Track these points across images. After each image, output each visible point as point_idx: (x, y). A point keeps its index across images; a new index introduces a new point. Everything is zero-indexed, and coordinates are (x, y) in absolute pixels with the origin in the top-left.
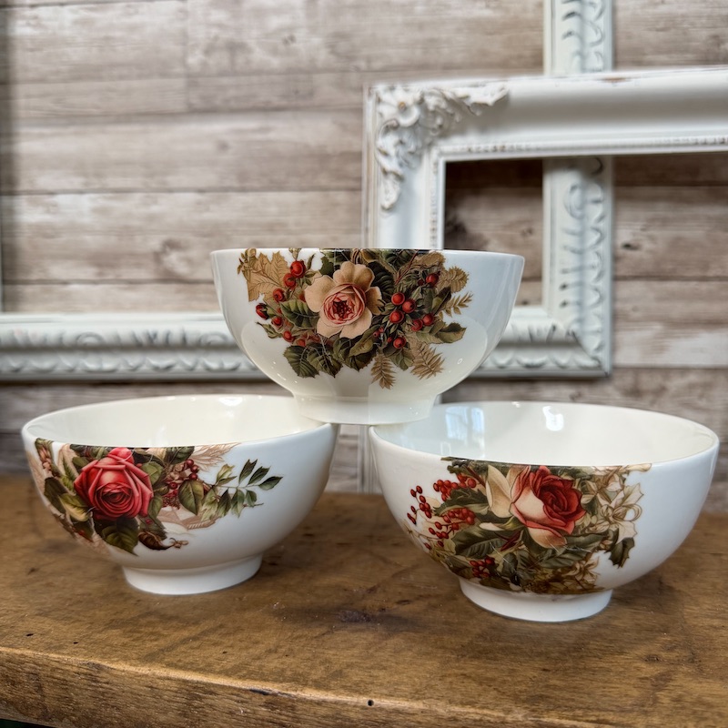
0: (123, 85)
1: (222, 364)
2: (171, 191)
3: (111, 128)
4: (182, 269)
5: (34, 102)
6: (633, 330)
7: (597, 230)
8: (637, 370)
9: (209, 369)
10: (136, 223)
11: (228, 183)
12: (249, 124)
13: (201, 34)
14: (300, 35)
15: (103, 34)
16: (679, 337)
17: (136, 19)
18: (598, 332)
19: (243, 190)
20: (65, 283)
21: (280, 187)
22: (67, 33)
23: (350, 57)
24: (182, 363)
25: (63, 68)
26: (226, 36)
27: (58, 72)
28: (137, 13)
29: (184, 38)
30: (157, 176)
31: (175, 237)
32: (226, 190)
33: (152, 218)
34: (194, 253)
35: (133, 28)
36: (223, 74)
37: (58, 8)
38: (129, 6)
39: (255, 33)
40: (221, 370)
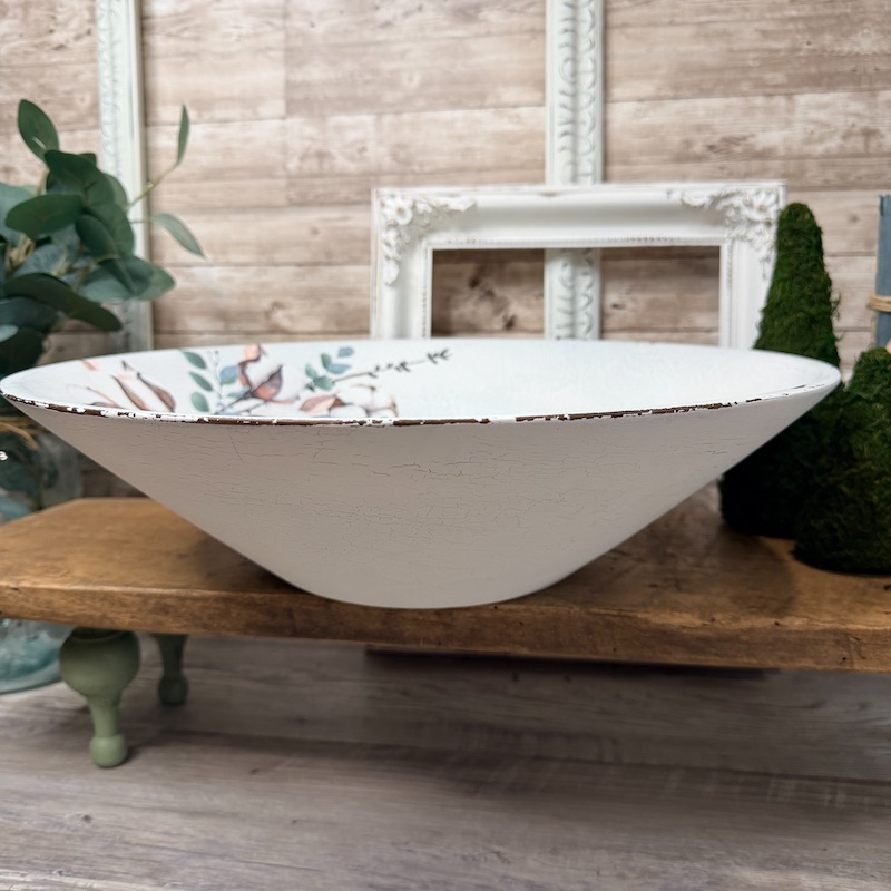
0: (239, 184)
2: (276, 264)
3: (231, 217)
4: (285, 323)
7: (585, 295)
10: (252, 289)
11: (319, 259)
12: (333, 214)
13: (298, 146)
14: (371, 145)
15: (225, 145)
17: (249, 134)
19: (329, 264)
23: (406, 163)
26: (316, 147)
28: (250, 129)
29: (285, 149)
30: (267, 254)
31: (280, 299)
32: (318, 264)
33: (263, 285)
35: (247, 141)
36: (313, 176)
38: (244, 124)
39: (337, 144)
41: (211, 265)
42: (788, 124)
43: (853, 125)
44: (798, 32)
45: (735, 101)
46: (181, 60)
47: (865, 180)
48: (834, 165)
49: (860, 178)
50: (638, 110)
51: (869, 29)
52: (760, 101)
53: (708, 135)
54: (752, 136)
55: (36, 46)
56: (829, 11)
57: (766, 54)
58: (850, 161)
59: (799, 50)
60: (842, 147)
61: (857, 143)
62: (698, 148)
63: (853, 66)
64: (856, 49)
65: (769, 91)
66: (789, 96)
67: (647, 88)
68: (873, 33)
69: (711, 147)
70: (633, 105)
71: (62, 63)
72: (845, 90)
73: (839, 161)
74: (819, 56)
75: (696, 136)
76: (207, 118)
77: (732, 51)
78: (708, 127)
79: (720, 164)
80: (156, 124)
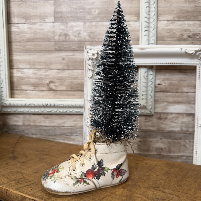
0: (39, 43)
1: (63, 111)
2: (51, 69)
3: (36, 54)
4: (54, 88)
5: (18, 47)
6: (160, 104)
7: (151, 81)
8: (160, 113)
9: (60, 112)
10: (43, 77)
11: (64, 68)
12: (70, 53)
13: (58, 32)
14: (82, 32)
15: (34, 31)
16: (171, 106)
17: (42, 27)
18: (151, 105)
19: (68, 69)
20: (26, 90)
21: (77, 69)
22: (26, 30)
23: (94, 38)
24: (54, 110)
25: (25, 39)
26: (64, 32)
27: (24, 40)
28: (42, 26)
29: (54, 32)
30: (48, 66)
31: (52, 80)
32: (64, 69)
33: (47, 75)
34: (57, 84)
35: (42, 30)
36: (63, 41)
37: (23, 24)
38: (41, 24)
39: (71, 32)
40: (63, 112)
41: (30, 69)
45: (197, 22)
46: (20, 3)
50: (167, 24)
53: (188, 32)
62: (185, 37)
67: (170, 17)
69: (189, 36)
70: (166, 22)
75: (185, 33)
76: (28, 22)
77: (196, 6)
78: (189, 30)
79: (192, 41)
80: (12, 24)
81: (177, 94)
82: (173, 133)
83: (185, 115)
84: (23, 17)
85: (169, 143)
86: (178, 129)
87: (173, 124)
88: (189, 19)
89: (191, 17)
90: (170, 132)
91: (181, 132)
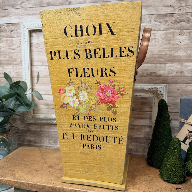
20: (43, 108)
41: (45, 95)
42: (164, 70)
43: (178, 70)
44: (166, 51)
45: (153, 65)
46: (39, 53)
47: (181, 82)
48: (174, 79)
49: (180, 81)
51: (182, 50)
52: (158, 65)
53: (147, 72)
54: (157, 72)
55: (9, 49)
56: (173, 47)
57: (160, 55)
58: (177, 78)
59: (167, 54)
60: (176, 75)
61: (179, 74)
62: (145, 74)
63: (178, 58)
64: (179, 55)
65: (160, 63)
66: (165, 64)
68: (182, 51)
69: (148, 74)
71: (14, 52)
72: (176, 63)
73: (175, 78)
74: (171, 56)
75: (145, 72)
76: (44, 65)
77: (152, 54)
78: (147, 70)
79: (150, 78)
80: (34, 66)
81: (141, 112)
82: (139, 139)
83: (146, 127)
84: (41, 62)
85: (136, 145)
86: (142, 136)
87: (138, 133)
88: (148, 63)
89: (149, 61)
90: (136, 138)
91: (144, 138)
